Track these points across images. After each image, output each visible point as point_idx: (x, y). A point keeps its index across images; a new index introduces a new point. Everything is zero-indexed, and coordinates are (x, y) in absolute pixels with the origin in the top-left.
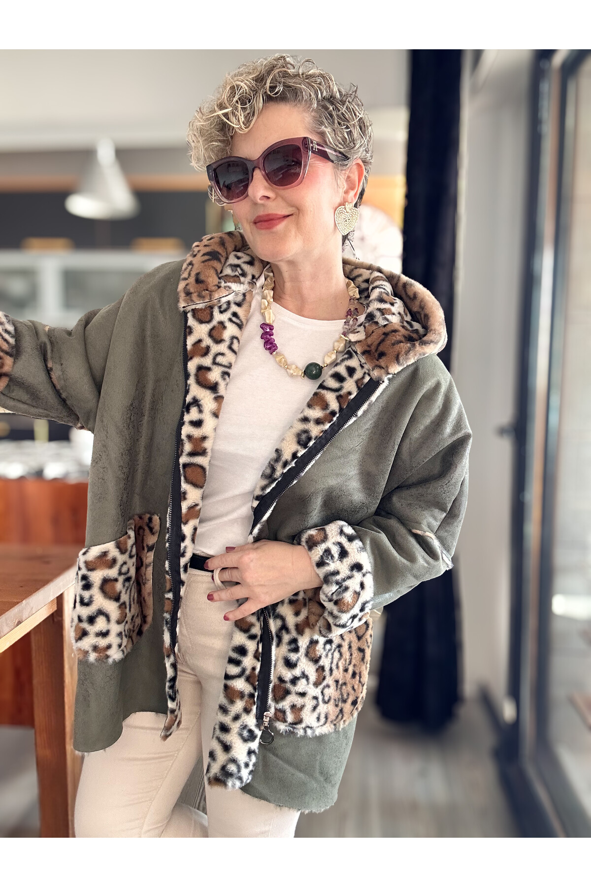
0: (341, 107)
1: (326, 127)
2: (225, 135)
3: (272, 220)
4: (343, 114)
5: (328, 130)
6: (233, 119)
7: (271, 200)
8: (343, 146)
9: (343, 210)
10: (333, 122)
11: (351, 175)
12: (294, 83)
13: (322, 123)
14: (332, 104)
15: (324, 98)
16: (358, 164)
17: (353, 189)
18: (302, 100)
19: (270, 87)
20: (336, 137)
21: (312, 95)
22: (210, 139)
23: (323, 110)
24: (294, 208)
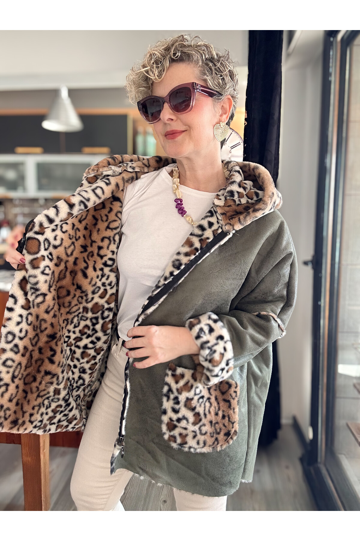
0: (217, 64)
1: (207, 76)
2: (148, 83)
3: (174, 133)
4: (218, 67)
5: (209, 78)
7: (174, 121)
8: (218, 87)
9: (219, 126)
10: (212, 73)
11: (224, 105)
12: (188, 50)
13: (205, 74)
14: (212, 62)
15: (207, 59)
16: (229, 99)
17: (225, 114)
18: (193, 61)
19: (174, 54)
20: (214, 82)
21: (199, 57)
22: (139, 86)
23: (206, 66)
24: (187, 127)
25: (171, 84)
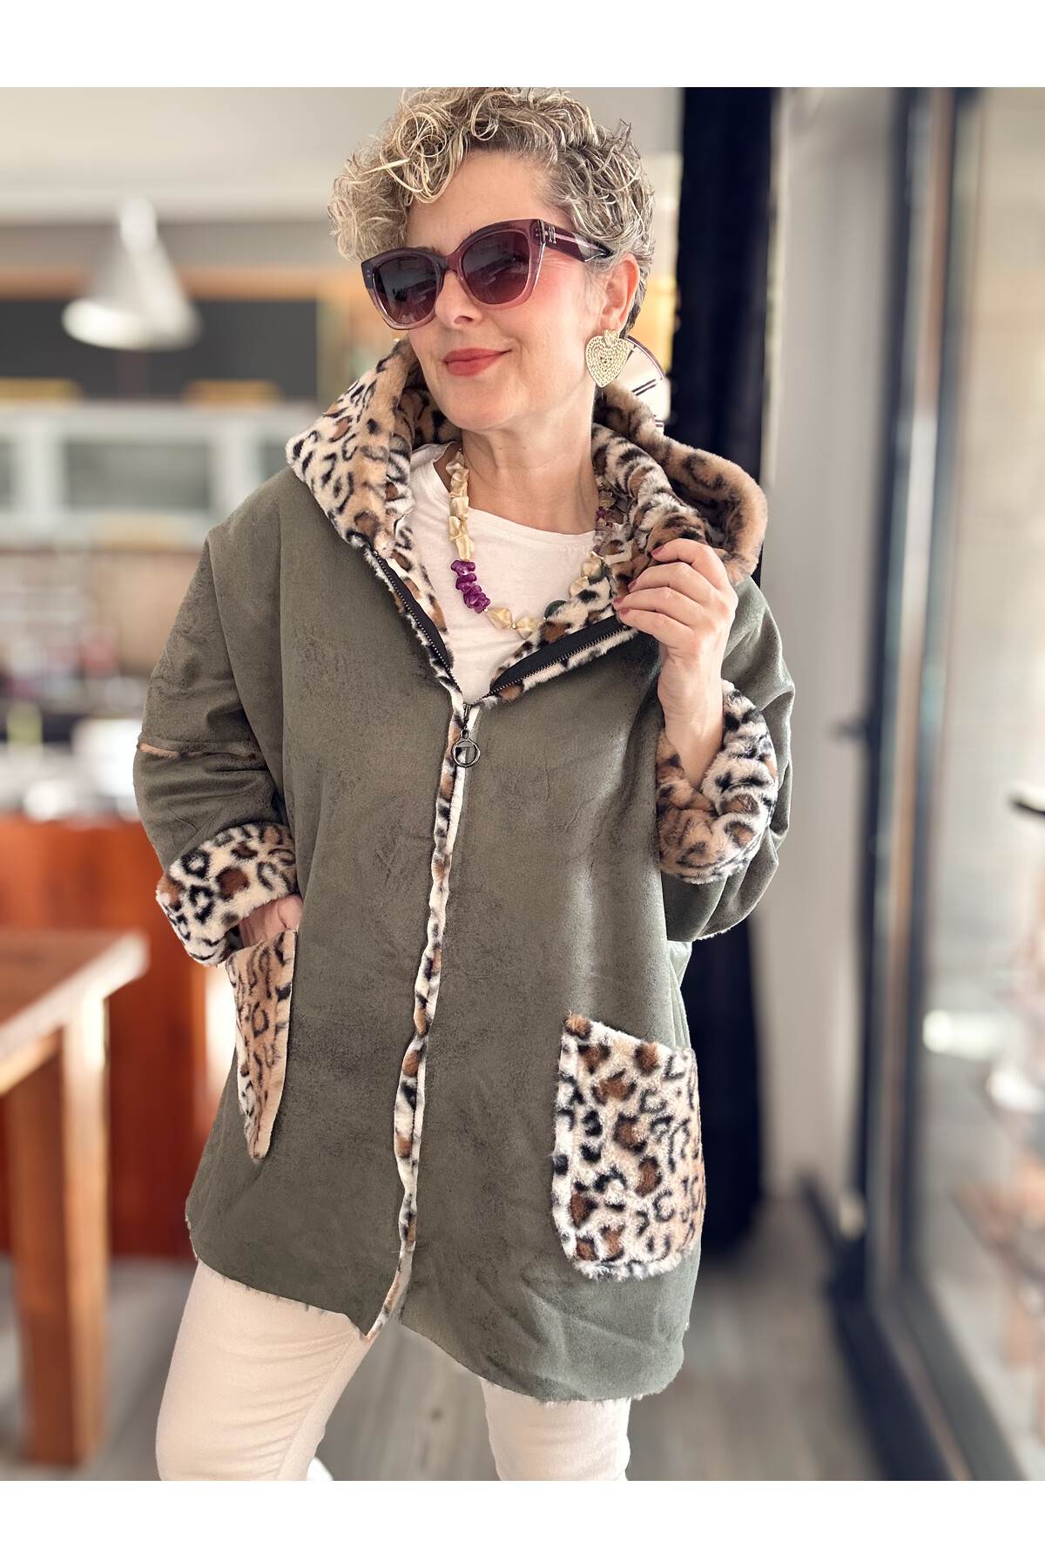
0: (600, 162)
1: (572, 196)
2: (396, 204)
3: (475, 358)
4: (603, 174)
5: (576, 202)
6: (411, 178)
7: (474, 323)
8: (602, 230)
9: (601, 342)
10: (586, 189)
11: (615, 281)
12: (519, 117)
13: (566, 190)
14: (585, 155)
15: (571, 146)
16: (629, 265)
17: (617, 306)
18: (533, 148)
19: (477, 124)
20: (590, 214)
21: (551, 140)
22: (370, 210)
23: (569, 167)
24: (512, 340)
25: (467, 213)
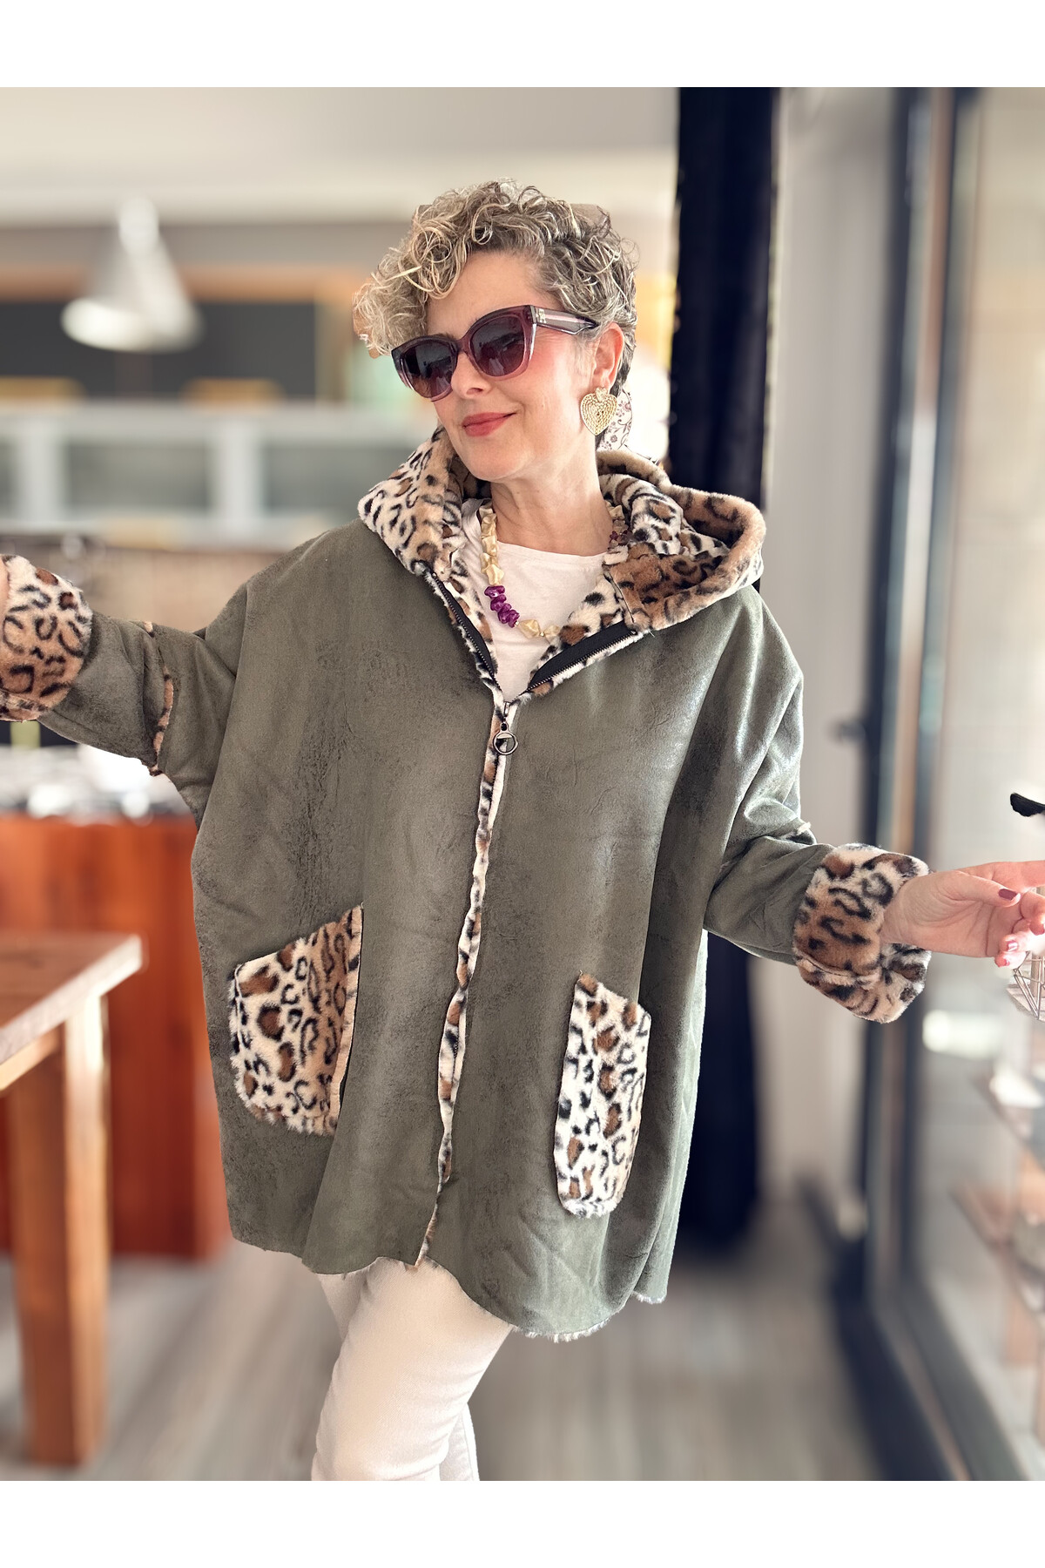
0: (582, 250)
1: (560, 282)
2: (416, 301)
3: (485, 421)
4: (586, 259)
5: (562, 286)
6: (425, 281)
7: (484, 392)
8: (588, 306)
9: (593, 399)
10: (570, 275)
11: (603, 347)
12: (510, 222)
13: (553, 278)
14: (570, 247)
15: (556, 240)
16: (614, 332)
17: (607, 367)
18: (523, 247)
19: (476, 231)
20: (575, 294)
21: (538, 237)
22: (395, 308)
23: (555, 258)
24: (516, 404)
25: (473, 304)
